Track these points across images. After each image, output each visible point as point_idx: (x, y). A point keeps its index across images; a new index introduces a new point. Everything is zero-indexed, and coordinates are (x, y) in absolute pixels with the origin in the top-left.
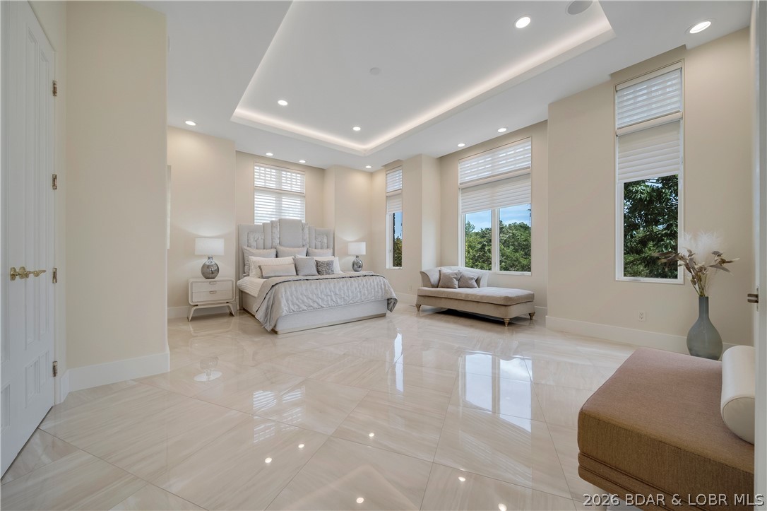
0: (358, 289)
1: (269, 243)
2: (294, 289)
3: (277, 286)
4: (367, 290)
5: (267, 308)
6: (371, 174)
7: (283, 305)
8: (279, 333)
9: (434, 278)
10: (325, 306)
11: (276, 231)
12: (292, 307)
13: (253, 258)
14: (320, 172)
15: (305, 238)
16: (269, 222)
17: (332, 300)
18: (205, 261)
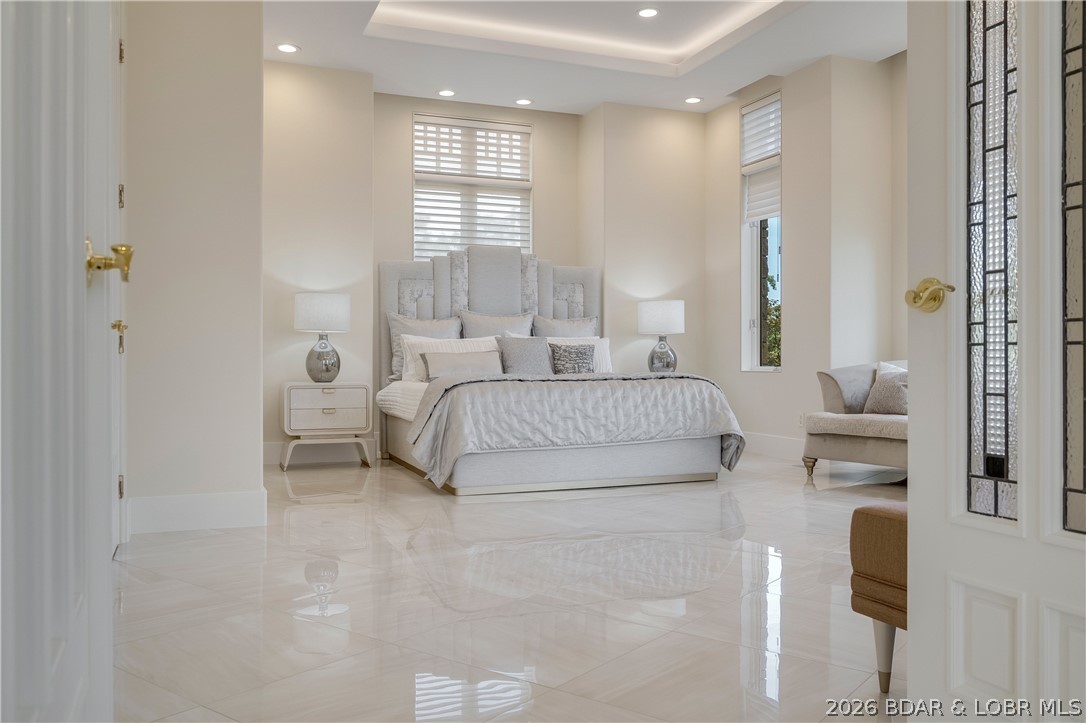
0: (642, 409)
1: (444, 306)
2: (490, 399)
3: (455, 391)
4: (666, 413)
5: (435, 438)
6: (703, 119)
7: (466, 431)
8: (460, 492)
9: (855, 388)
10: (559, 442)
11: (462, 276)
12: (486, 438)
13: (409, 339)
14: (569, 123)
15: (529, 292)
16: (445, 254)
17: (576, 428)
18: (312, 344)
